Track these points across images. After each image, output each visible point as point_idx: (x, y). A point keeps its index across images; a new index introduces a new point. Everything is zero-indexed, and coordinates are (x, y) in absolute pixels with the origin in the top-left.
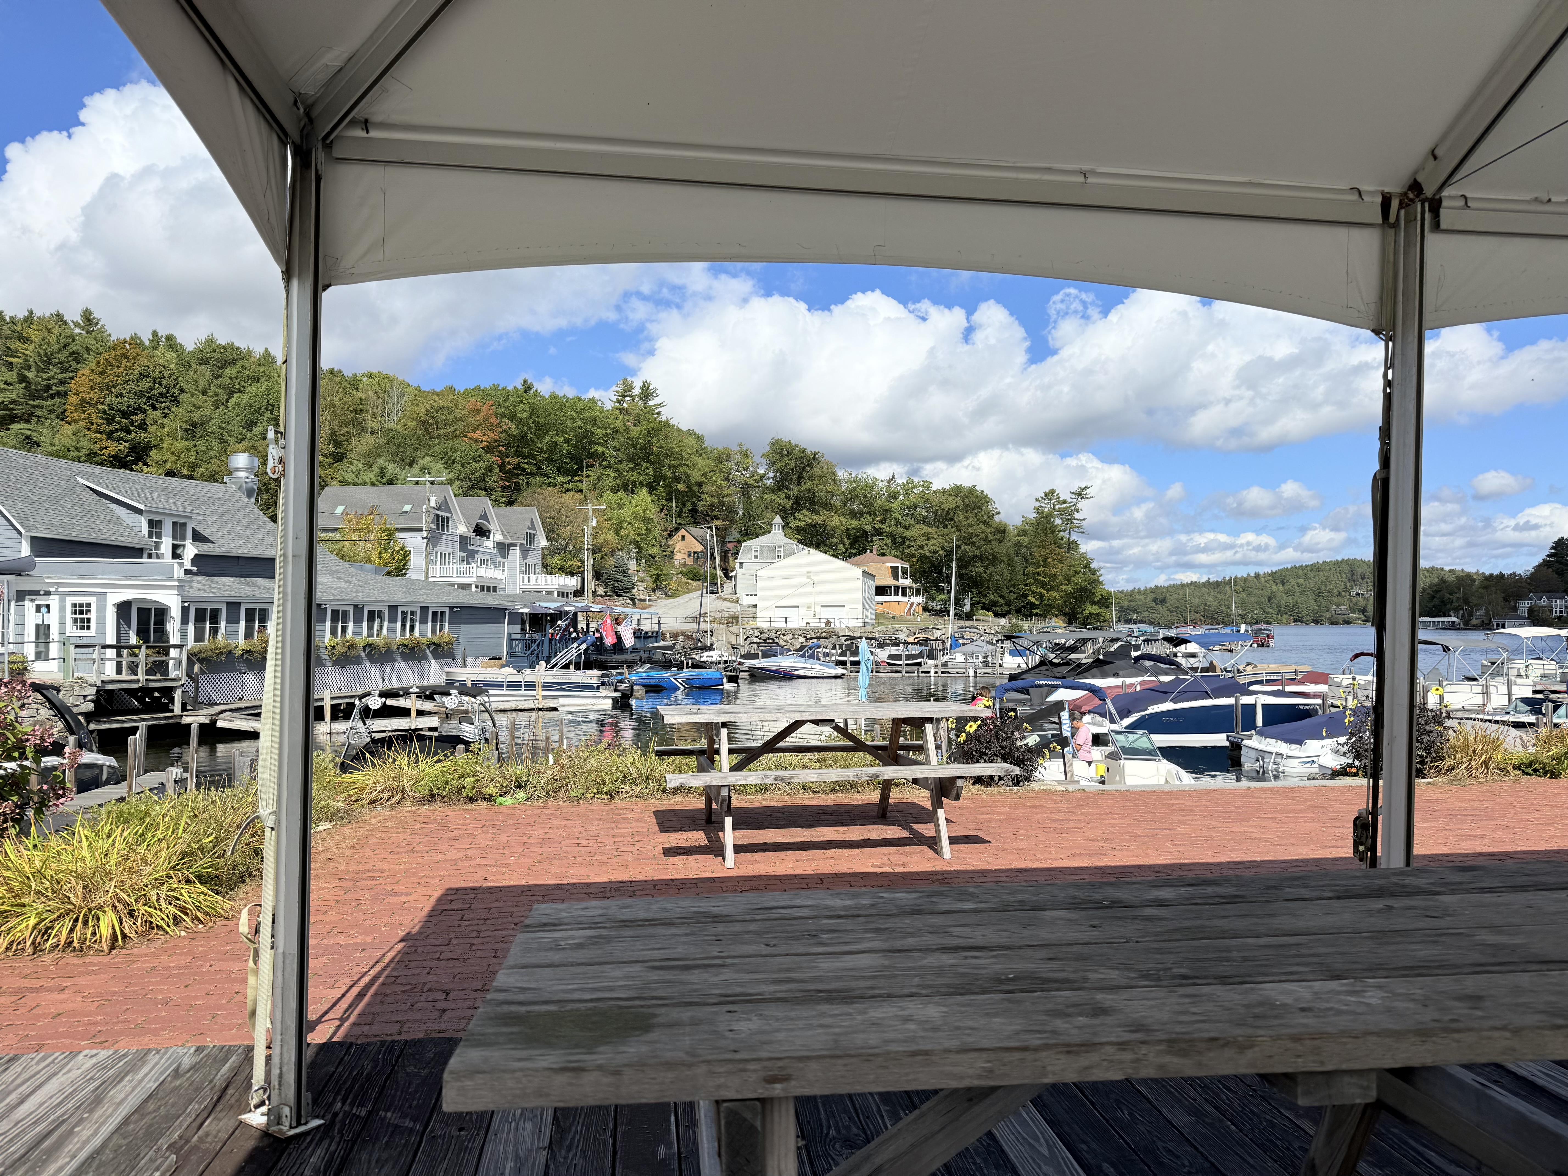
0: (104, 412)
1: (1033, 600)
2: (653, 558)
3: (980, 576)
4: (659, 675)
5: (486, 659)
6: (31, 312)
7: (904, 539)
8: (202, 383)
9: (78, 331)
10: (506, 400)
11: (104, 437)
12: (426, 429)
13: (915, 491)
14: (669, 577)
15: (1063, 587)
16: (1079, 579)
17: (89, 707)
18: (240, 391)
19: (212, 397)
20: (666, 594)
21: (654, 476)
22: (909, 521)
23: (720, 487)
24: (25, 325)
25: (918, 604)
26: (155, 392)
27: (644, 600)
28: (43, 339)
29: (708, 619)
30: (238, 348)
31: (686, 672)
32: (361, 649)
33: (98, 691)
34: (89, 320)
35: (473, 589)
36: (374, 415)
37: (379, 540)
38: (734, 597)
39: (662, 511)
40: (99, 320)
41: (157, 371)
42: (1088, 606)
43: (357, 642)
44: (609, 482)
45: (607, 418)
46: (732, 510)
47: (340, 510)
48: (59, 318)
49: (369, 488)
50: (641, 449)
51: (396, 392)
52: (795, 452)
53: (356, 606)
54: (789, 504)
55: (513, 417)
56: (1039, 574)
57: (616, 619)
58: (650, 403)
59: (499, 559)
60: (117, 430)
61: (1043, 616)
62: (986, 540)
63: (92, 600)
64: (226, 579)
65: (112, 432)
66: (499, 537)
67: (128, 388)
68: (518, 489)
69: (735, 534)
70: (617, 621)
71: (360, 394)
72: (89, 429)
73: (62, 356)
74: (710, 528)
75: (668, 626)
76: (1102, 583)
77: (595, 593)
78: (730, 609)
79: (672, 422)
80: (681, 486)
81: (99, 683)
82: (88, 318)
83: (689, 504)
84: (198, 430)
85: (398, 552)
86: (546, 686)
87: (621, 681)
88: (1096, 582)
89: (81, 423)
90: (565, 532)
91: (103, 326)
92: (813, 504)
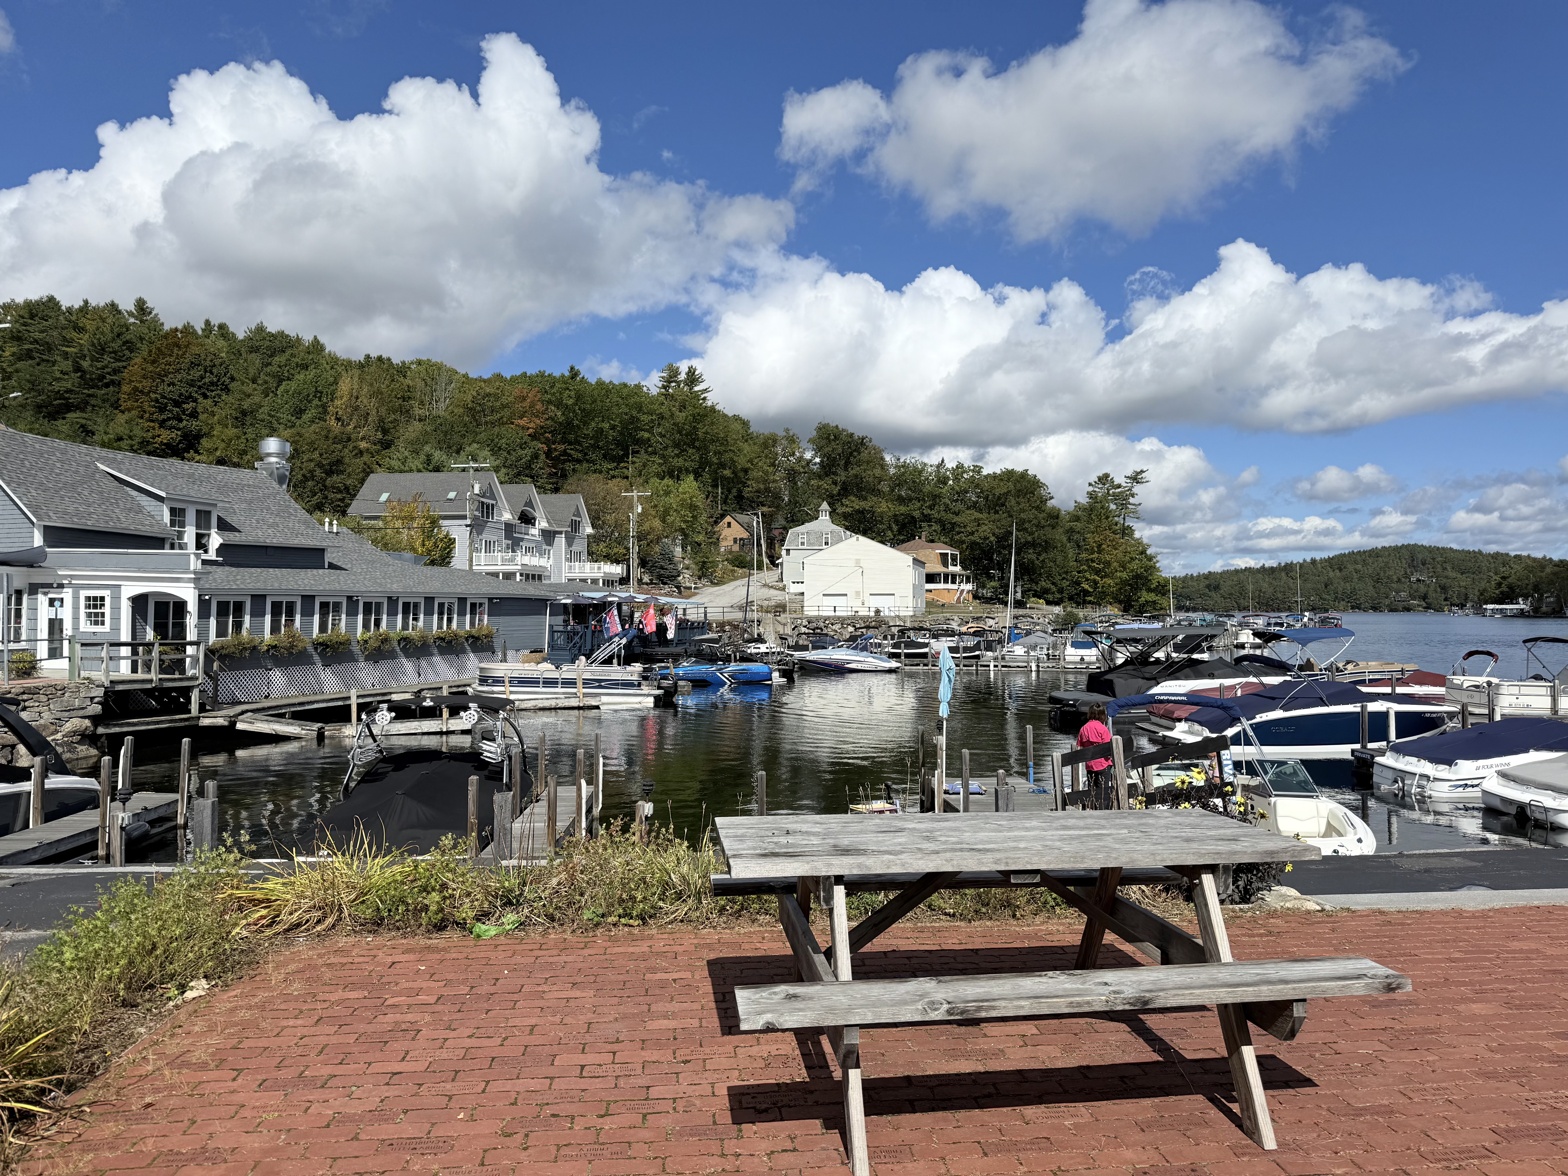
0: (157, 401)
1: (1086, 587)
2: (699, 545)
3: (1033, 562)
4: (705, 669)
5: (527, 652)
6: (86, 302)
7: (954, 525)
8: (252, 371)
9: (132, 320)
10: (552, 387)
11: (157, 425)
12: (474, 416)
13: (965, 476)
14: (715, 564)
15: (1118, 574)
16: (1134, 565)
17: (97, 709)
18: (289, 379)
19: (262, 385)
20: (712, 582)
21: (700, 463)
22: (960, 506)
23: (766, 473)
24: (80, 315)
25: (968, 592)
26: (207, 380)
27: (690, 588)
28: (98, 329)
29: (754, 608)
30: (287, 336)
31: (733, 667)
32: (395, 644)
33: (106, 693)
34: (142, 309)
35: (518, 578)
36: (422, 403)
37: (422, 528)
38: (781, 585)
39: (707, 497)
40: (152, 309)
41: (209, 359)
42: (1144, 593)
43: (392, 635)
44: (654, 468)
45: (652, 403)
46: (777, 497)
47: (384, 497)
48: (113, 306)
49: (416, 476)
50: (687, 435)
51: (444, 379)
52: (843, 437)
53: (389, 598)
54: (836, 490)
55: (559, 404)
56: (1093, 561)
57: (661, 610)
58: (696, 389)
59: (544, 547)
60: (169, 419)
61: (1097, 604)
62: (1039, 526)
63: (106, 593)
64: (253, 570)
65: (164, 421)
66: (544, 524)
67: (179, 377)
68: (564, 476)
69: (780, 521)
70: (662, 611)
71: (408, 381)
72: (142, 417)
73: (115, 346)
74: (756, 514)
75: (714, 615)
76: (1158, 570)
77: (640, 581)
78: (777, 596)
79: (717, 408)
80: (727, 473)
81: (107, 684)
82: (141, 306)
83: (734, 490)
84: (248, 418)
85: (442, 540)
86: (587, 683)
87: (665, 677)
88: (1151, 569)
89: (133, 412)
90: (610, 518)
91: (156, 315)
92: (860, 489)
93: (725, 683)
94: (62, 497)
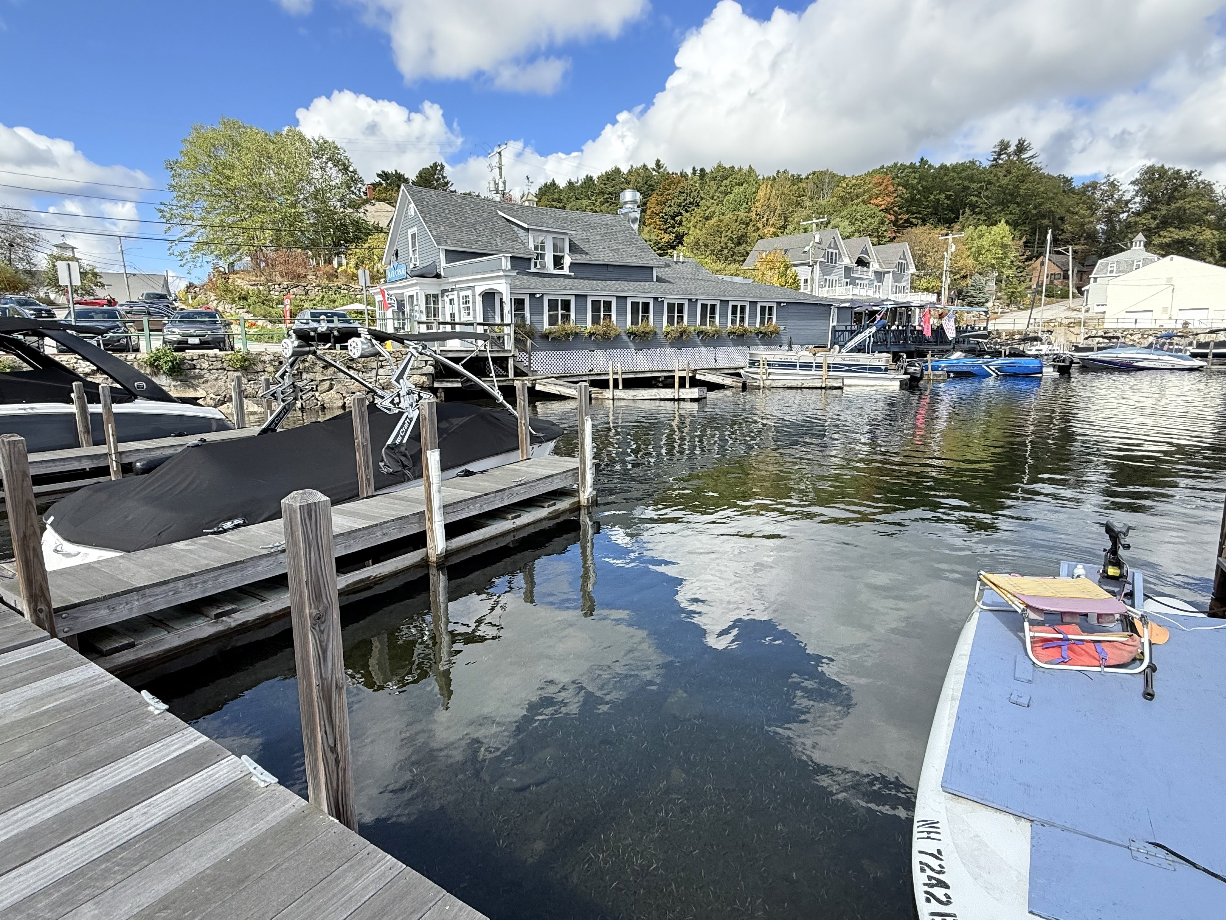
0: (663, 217)
4: (970, 363)
6: (632, 167)
8: (711, 192)
9: (654, 173)
10: (902, 173)
11: (663, 232)
18: (731, 193)
21: (1020, 215)
24: (629, 174)
26: (688, 201)
27: (997, 313)
31: (1002, 361)
32: (695, 335)
37: (779, 270)
38: (1085, 308)
41: (689, 188)
43: (692, 329)
45: (983, 174)
46: (1092, 236)
49: (785, 238)
50: (1009, 194)
51: (827, 181)
52: (1168, 175)
53: (690, 300)
54: (1154, 224)
55: (906, 185)
58: (1024, 156)
60: (669, 227)
63: (470, 293)
65: (666, 229)
66: (876, 267)
67: (674, 201)
72: (656, 228)
78: (1078, 316)
79: (1040, 170)
85: (791, 277)
90: (931, 260)
91: (665, 167)
92: (1182, 221)
93: (991, 375)
94: (462, 232)
